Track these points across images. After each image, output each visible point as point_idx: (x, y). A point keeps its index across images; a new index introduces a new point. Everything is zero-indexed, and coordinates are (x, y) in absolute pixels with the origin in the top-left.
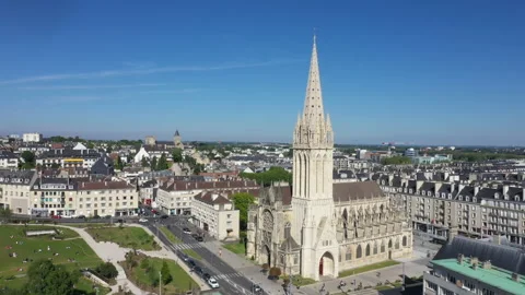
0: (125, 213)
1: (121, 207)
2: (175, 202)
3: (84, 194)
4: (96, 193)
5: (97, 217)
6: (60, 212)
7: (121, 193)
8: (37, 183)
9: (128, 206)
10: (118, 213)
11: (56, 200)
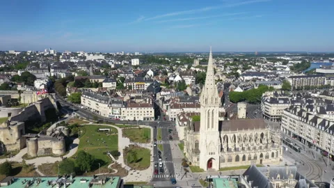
0: (148, 119)
1: (146, 116)
2: (173, 114)
3: (129, 109)
4: (134, 109)
5: (135, 120)
6: (120, 117)
7: (146, 109)
8: (111, 104)
9: (149, 116)
10: (144, 119)
11: (117, 111)
